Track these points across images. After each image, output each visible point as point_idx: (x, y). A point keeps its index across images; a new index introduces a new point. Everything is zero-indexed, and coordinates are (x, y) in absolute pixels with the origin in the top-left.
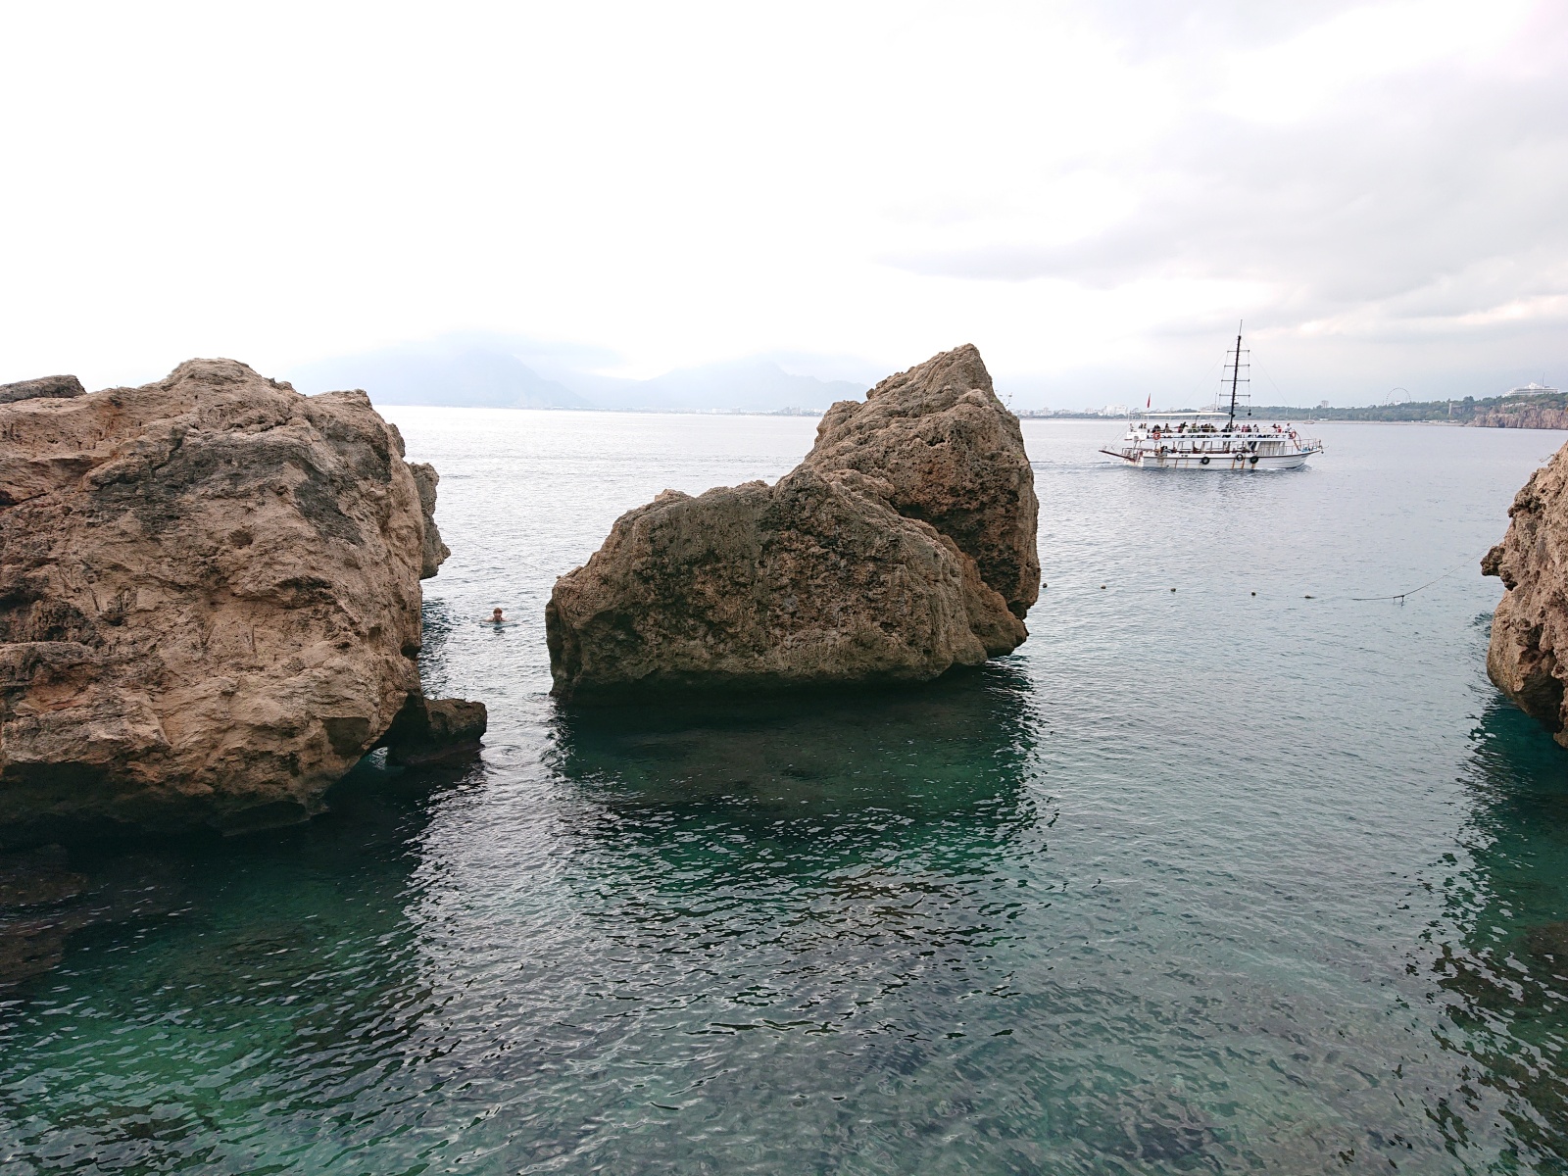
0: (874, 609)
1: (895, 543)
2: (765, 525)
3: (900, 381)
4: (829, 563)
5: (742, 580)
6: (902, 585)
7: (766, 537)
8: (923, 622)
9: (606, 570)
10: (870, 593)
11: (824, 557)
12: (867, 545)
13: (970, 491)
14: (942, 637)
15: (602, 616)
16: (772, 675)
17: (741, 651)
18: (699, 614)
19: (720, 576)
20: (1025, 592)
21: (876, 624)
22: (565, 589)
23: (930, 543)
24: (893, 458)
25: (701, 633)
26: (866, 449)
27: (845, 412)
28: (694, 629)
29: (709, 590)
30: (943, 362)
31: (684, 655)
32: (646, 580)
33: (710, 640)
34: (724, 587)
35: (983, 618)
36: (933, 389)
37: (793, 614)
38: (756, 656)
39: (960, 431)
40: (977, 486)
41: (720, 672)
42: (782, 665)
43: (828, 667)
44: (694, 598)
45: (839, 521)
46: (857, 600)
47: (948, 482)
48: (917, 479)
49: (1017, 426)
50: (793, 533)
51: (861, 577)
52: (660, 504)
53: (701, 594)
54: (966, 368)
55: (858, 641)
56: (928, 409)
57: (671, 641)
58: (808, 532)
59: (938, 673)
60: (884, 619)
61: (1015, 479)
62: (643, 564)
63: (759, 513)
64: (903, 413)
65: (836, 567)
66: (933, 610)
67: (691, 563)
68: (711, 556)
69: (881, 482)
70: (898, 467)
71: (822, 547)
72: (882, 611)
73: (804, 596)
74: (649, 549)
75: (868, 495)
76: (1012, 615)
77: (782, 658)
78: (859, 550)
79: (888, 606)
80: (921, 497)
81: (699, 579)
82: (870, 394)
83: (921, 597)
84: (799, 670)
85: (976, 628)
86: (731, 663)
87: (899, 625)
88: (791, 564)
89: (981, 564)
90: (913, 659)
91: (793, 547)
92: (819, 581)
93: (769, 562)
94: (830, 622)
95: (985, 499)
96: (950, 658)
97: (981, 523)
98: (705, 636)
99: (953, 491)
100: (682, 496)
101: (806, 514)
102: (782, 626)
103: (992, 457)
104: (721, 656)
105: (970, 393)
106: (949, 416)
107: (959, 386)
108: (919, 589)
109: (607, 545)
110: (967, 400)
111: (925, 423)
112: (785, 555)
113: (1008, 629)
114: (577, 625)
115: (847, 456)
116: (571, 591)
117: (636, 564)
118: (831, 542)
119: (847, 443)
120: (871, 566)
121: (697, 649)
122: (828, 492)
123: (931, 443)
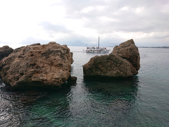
1: (122, 62)
2: (107, 59)
3: (123, 43)
5: (104, 65)
6: (123, 66)
7: (107, 61)
8: (125, 71)
9: (89, 64)
10: (119, 67)
11: (114, 63)
13: (132, 56)
14: (128, 73)
15: (89, 69)
16: (107, 76)
17: (104, 73)
18: (99, 69)
19: (102, 65)
20: (138, 68)
21: (119, 71)
23: (126, 62)
24: (122, 52)
26: (119, 51)
27: (117, 47)
28: (99, 70)
29: (100, 66)
30: (129, 41)
31: (97, 73)
32: (94, 65)
33: (100, 72)
35: (133, 71)
36: (127, 44)
37: (110, 69)
39: (130, 49)
40: (132, 55)
41: (101, 75)
42: (108, 75)
43: (114, 75)
45: (115, 59)
46: (117, 68)
47: (129, 55)
48: (125, 54)
49: (138, 49)
50: (110, 60)
52: (95, 57)
54: (131, 42)
55: (117, 73)
56: (127, 46)
58: (112, 60)
59: (127, 77)
61: (137, 55)
63: (106, 58)
64: (124, 47)
66: (127, 70)
67: (99, 63)
68: (101, 62)
69: (121, 55)
70: (123, 53)
72: (120, 69)
73: (111, 67)
74: (94, 62)
75: (119, 56)
76: (136, 71)
77: (108, 74)
78: (118, 62)
80: (125, 57)
82: (120, 45)
83: (125, 68)
84: (110, 76)
85: (132, 72)
87: (122, 71)
88: (110, 64)
89: (133, 64)
90: (124, 75)
91: (110, 62)
92: (113, 66)
93: (107, 63)
94: (114, 70)
95: (133, 57)
96: (128, 75)
97: (133, 60)
99: (129, 56)
100: (98, 56)
101: (112, 58)
102: (108, 71)
103: (134, 52)
105: (132, 45)
106: (129, 47)
107: (131, 44)
108: (125, 67)
109: (90, 61)
110: (131, 45)
111: (126, 48)
113: (136, 72)
114: (86, 69)
115: (117, 52)
116: (86, 66)
118: (114, 61)
119: (117, 50)
120: (119, 64)
122: (114, 56)
123: (127, 50)
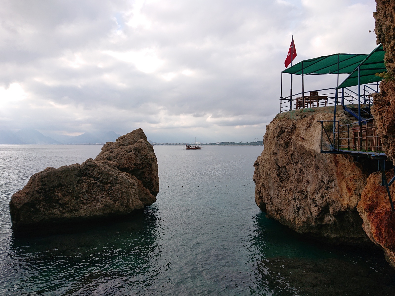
0: (111, 196)
1: (116, 178)
2: (77, 176)
4: (97, 185)
5: (70, 191)
6: (118, 189)
7: (78, 179)
8: (125, 199)
9: (27, 191)
10: (109, 192)
11: (96, 183)
12: (108, 179)
13: (139, 164)
14: (131, 203)
15: (26, 204)
16: (80, 218)
17: (70, 211)
18: (57, 202)
19: (63, 191)
20: (155, 189)
21: (111, 200)
22: (15, 197)
23: (127, 178)
24: (119, 156)
25: (58, 207)
26: (112, 154)
27: (109, 144)
28: (56, 206)
29: (60, 195)
30: (135, 132)
31: (52, 214)
32: (40, 193)
33: (61, 209)
34: (65, 193)
35: (143, 196)
36: (131, 139)
37: (87, 200)
38: (75, 212)
39: (136, 149)
40: (141, 163)
41: (64, 218)
42: (83, 214)
43: (97, 213)
44: (55, 197)
45: (100, 173)
46: (106, 194)
47: (134, 162)
48: (125, 162)
49: (152, 148)
50: (86, 177)
51: (106, 188)
52: (45, 171)
53: (57, 196)
54: (139, 134)
55: (106, 206)
56: (130, 144)
57: (48, 210)
58: (91, 177)
59: (129, 212)
60: (113, 199)
61: (151, 161)
62: (39, 188)
63: (76, 172)
64: (124, 145)
65: (99, 186)
66: (128, 196)
67: (54, 187)
68: (60, 185)
69: (115, 163)
70: (120, 159)
71: (95, 181)
72: (113, 197)
73: (90, 194)
74: (41, 184)
75: (110, 166)
76: (152, 195)
78: (106, 181)
79: (115, 195)
80: (126, 166)
81: (56, 192)
82: (117, 140)
83: (124, 192)
84: (88, 215)
85: (141, 199)
86: (67, 215)
87: (118, 200)
88: (85, 186)
89: (143, 182)
90: (122, 209)
91: (86, 181)
92: (94, 190)
93: (79, 186)
94: (98, 201)
95: (143, 166)
96: (133, 208)
97: (143, 172)
98: (59, 208)
99: (135, 164)
100: (53, 168)
101: (90, 172)
102: (83, 203)
103: (145, 156)
104: (64, 213)
105: (140, 140)
106: (133, 146)
107: (138, 138)
108: (123, 190)
109: (28, 184)
110: (139, 142)
111: (128, 147)
112: (84, 183)
113: (150, 199)
114: (18, 207)
115: (106, 156)
116: (17, 197)
117: (37, 189)
118: (98, 179)
119: (107, 153)
120: (109, 185)
121: (57, 212)
122: (96, 166)
123: (129, 152)
